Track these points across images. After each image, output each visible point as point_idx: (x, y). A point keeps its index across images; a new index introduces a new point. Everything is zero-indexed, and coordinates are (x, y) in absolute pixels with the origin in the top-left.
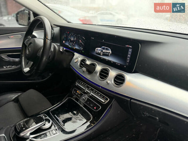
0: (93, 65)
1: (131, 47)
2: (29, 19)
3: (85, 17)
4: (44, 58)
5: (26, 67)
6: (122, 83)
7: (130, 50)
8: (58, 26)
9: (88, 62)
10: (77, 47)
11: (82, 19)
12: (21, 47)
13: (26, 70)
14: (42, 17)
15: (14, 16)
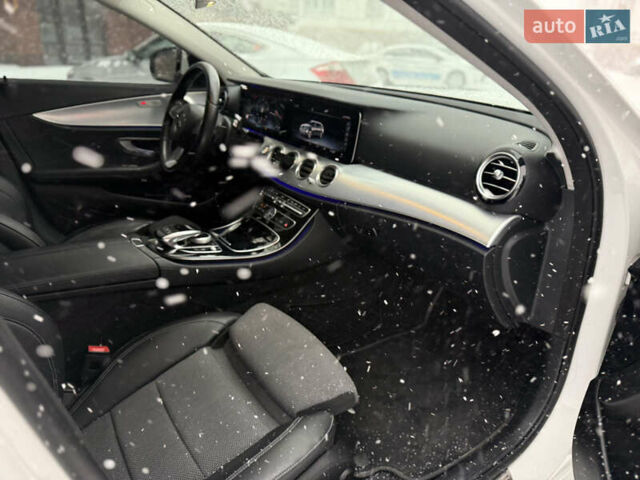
0: (292, 156)
1: (348, 118)
2: (178, 66)
3: (333, 62)
4: (204, 140)
5: (169, 158)
6: (330, 181)
7: (348, 124)
8: (238, 83)
9: (284, 151)
10: (269, 126)
11: (321, 69)
12: (161, 125)
13: (170, 163)
14: (204, 63)
15: (128, 59)
